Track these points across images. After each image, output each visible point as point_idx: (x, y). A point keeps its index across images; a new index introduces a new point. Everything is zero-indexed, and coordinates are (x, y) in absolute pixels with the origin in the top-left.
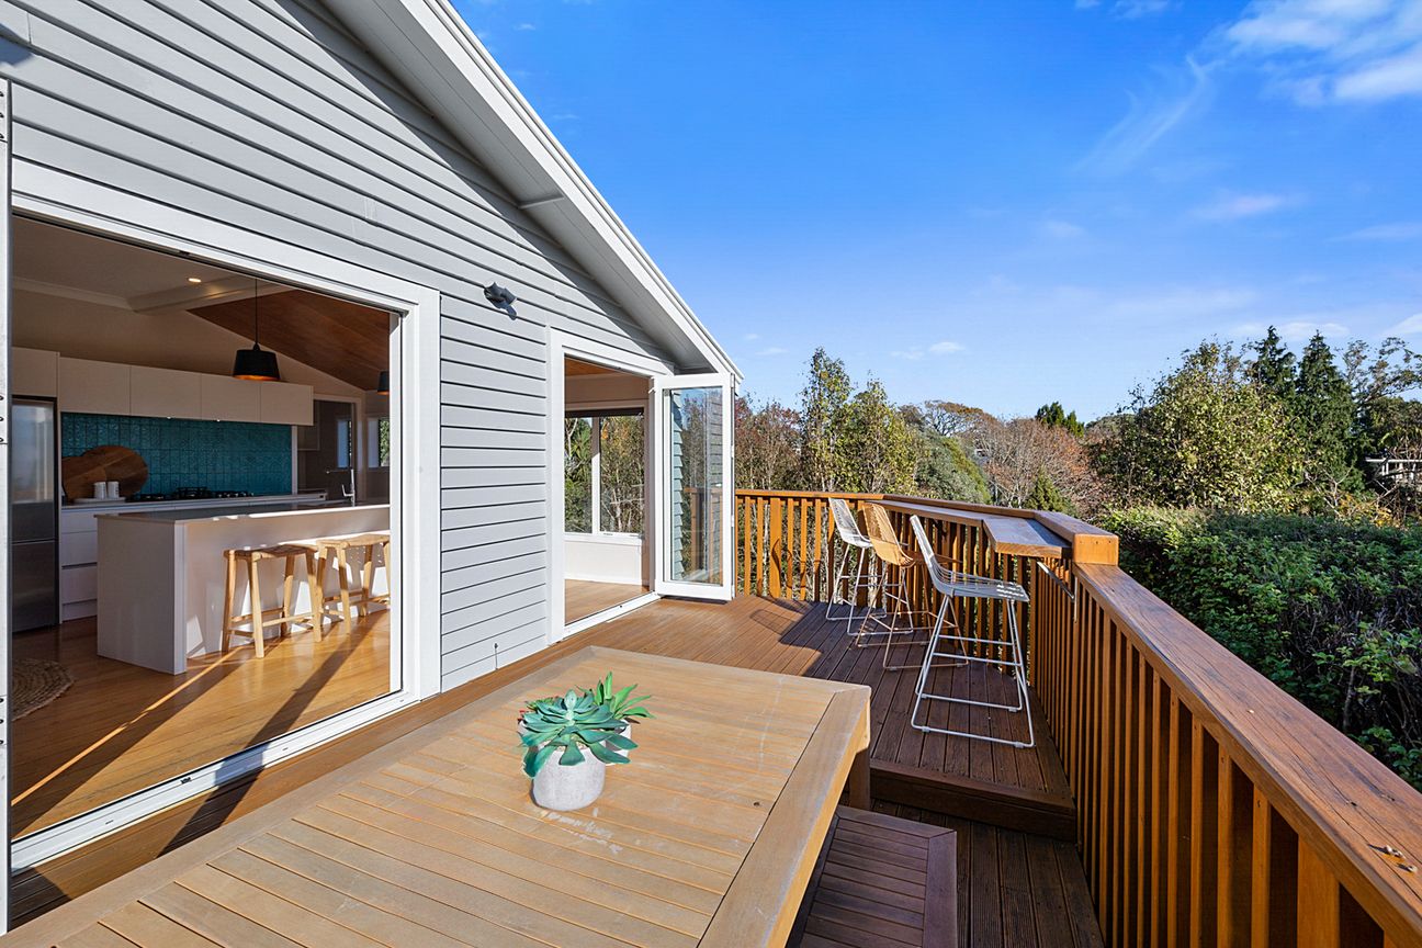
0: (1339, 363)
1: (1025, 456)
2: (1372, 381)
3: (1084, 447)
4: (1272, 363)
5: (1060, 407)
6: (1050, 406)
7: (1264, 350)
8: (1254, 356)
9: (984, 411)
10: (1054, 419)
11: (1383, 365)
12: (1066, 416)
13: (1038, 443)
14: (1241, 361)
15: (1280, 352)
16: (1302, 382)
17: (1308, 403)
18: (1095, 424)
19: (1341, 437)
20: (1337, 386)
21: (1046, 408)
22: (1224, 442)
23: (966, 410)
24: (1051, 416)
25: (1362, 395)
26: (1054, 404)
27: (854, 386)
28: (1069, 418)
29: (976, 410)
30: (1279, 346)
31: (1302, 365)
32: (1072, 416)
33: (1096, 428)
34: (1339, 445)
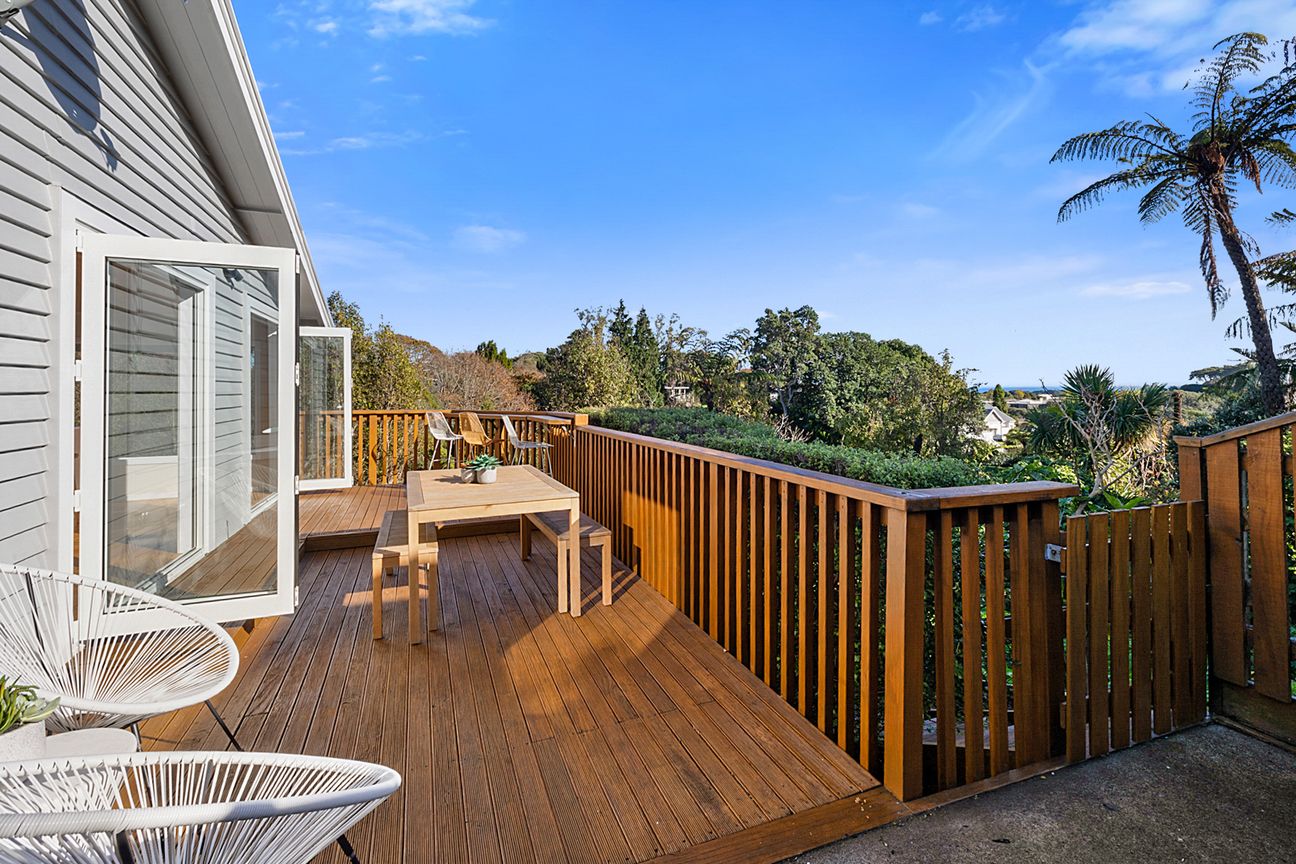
0: (652, 326)
1: (471, 385)
2: (667, 339)
3: (512, 377)
4: (622, 324)
5: (495, 345)
6: (487, 343)
7: (618, 314)
8: (613, 318)
9: (432, 344)
10: (491, 354)
11: (671, 330)
12: (499, 353)
13: (480, 374)
14: (607, 319)
15: (626, 316)
16: (635, 338)
17: (640, 351)
18: (517, 359)
19: (654, 373)
20: (652, 342)
21: (484, 344)
22: (605, 378)
23: (415, 343)
24: (488, 351)
25: (663, 347)
26: (490, 342)
27: (368, 327)
28: (501, 354)
29: (424, 343)
30: (625, 313)
31: (636, 326)
32: (503, 353)
33: (518, 364)
34: (653, 378)
